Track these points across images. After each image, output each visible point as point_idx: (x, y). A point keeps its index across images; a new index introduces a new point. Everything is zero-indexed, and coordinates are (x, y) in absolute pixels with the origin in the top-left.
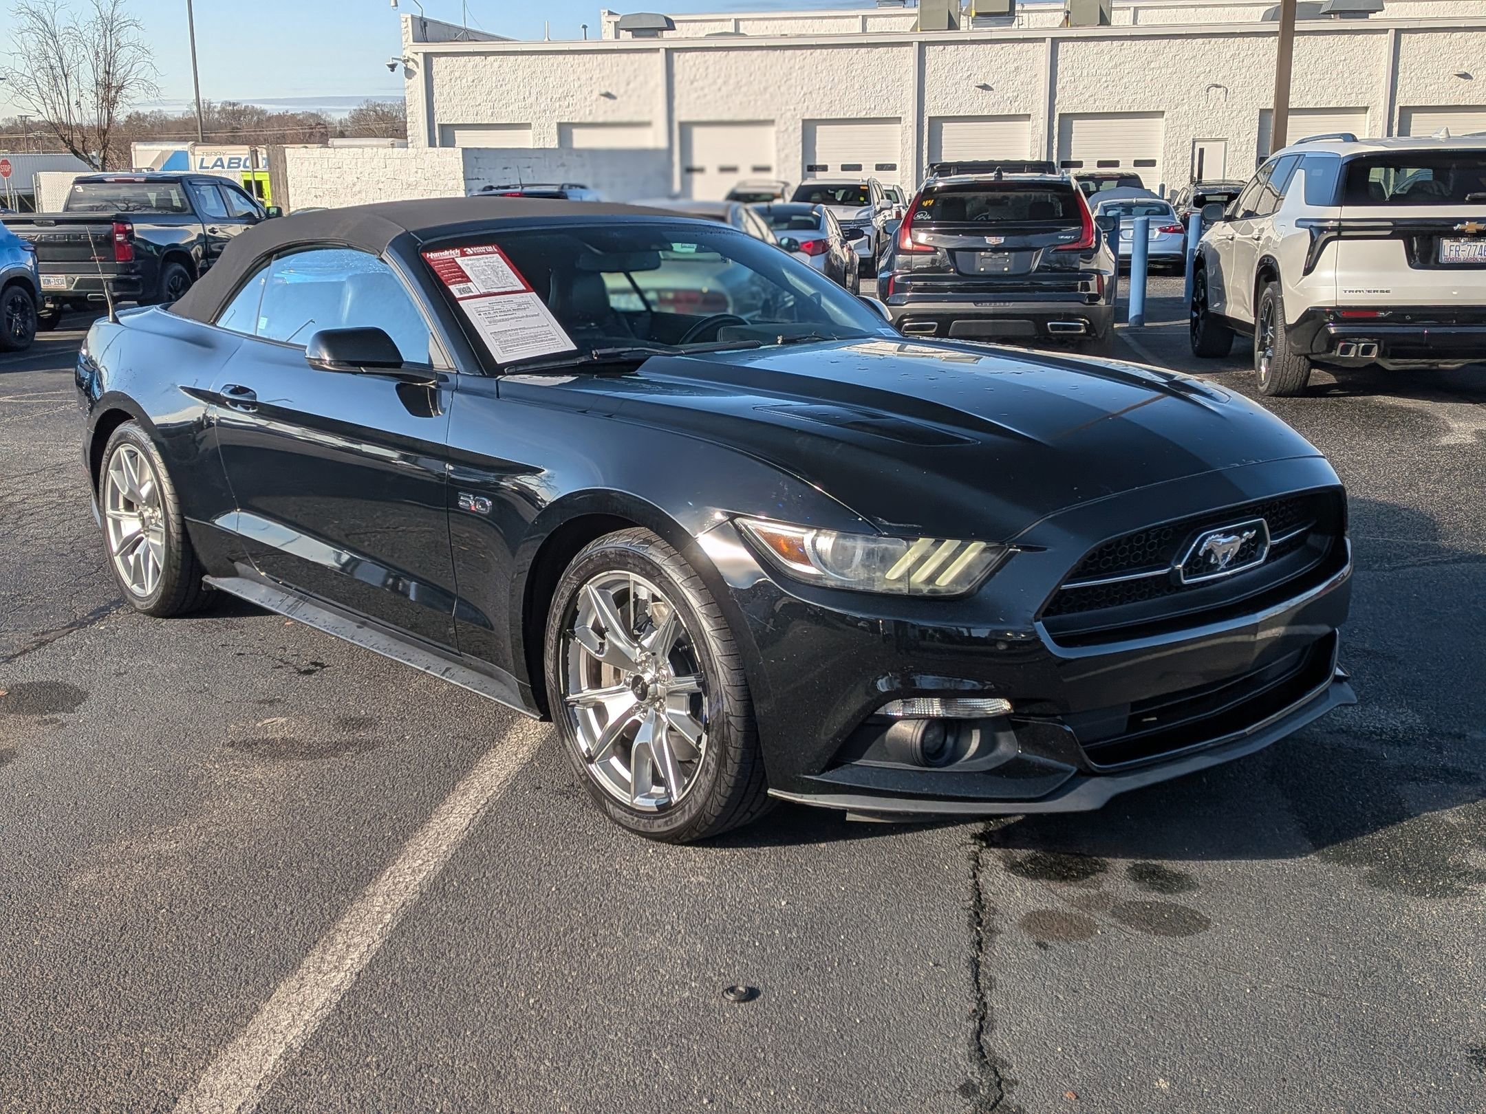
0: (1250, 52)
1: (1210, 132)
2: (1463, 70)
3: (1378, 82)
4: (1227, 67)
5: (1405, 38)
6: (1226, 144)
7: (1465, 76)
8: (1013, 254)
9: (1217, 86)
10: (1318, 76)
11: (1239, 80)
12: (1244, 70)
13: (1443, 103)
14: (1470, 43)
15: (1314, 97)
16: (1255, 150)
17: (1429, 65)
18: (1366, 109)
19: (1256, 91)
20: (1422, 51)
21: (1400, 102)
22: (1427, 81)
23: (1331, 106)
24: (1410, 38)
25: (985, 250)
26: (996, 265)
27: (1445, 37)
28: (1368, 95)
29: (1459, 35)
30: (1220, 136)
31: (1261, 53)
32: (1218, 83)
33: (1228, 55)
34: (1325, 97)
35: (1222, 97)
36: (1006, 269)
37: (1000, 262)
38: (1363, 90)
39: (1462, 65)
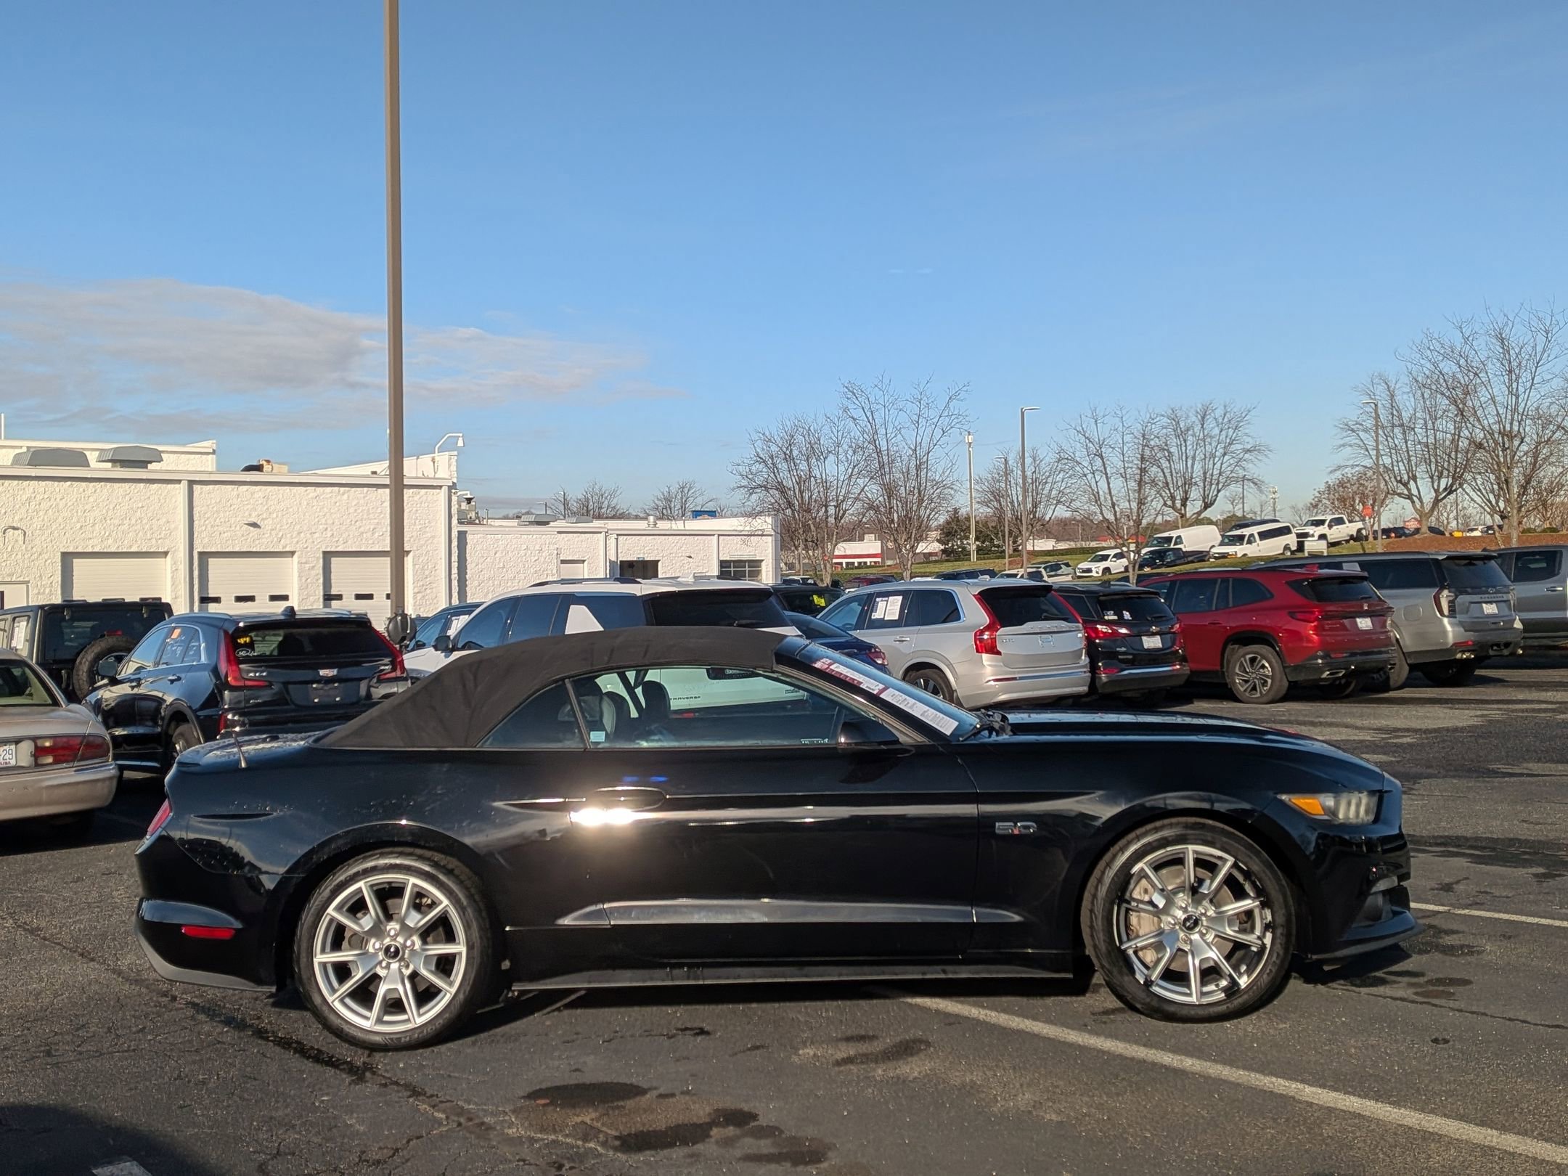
0: (46, 497)
1: (11, 575)
2: (253, 520)
3: (176, 528)
4: (23, 510)
5: (197, 488)
6: (28, 587)
7: (255, 525)
8: (342, 685)
9: (14, 528)
10: (117, 522)
11: (37, 523)
12: (41, 513)
13: (237, 549)
14: (256, 496)
15: (115, 541)
16: (59, 592)
17: (222, 514)
18: (166, 554)
19: (56, 534)
20: (213, 502)
21: (198, 548)
22: (221, 529)
23: (132, 550)
24: (201, 489)
25: (318, 682)
26: (329, 696)
27: (233, 490)
28: (167, 541)
29: (245, 488)
30: (21, 579)
31: (59, 497)
32: (15, 525)
33: (24, 498)
34: (126, 542)
35: (21, 538)
36: (338, 699)
37: (332, 693)
38: (162, 535)
39: (250, 515)
